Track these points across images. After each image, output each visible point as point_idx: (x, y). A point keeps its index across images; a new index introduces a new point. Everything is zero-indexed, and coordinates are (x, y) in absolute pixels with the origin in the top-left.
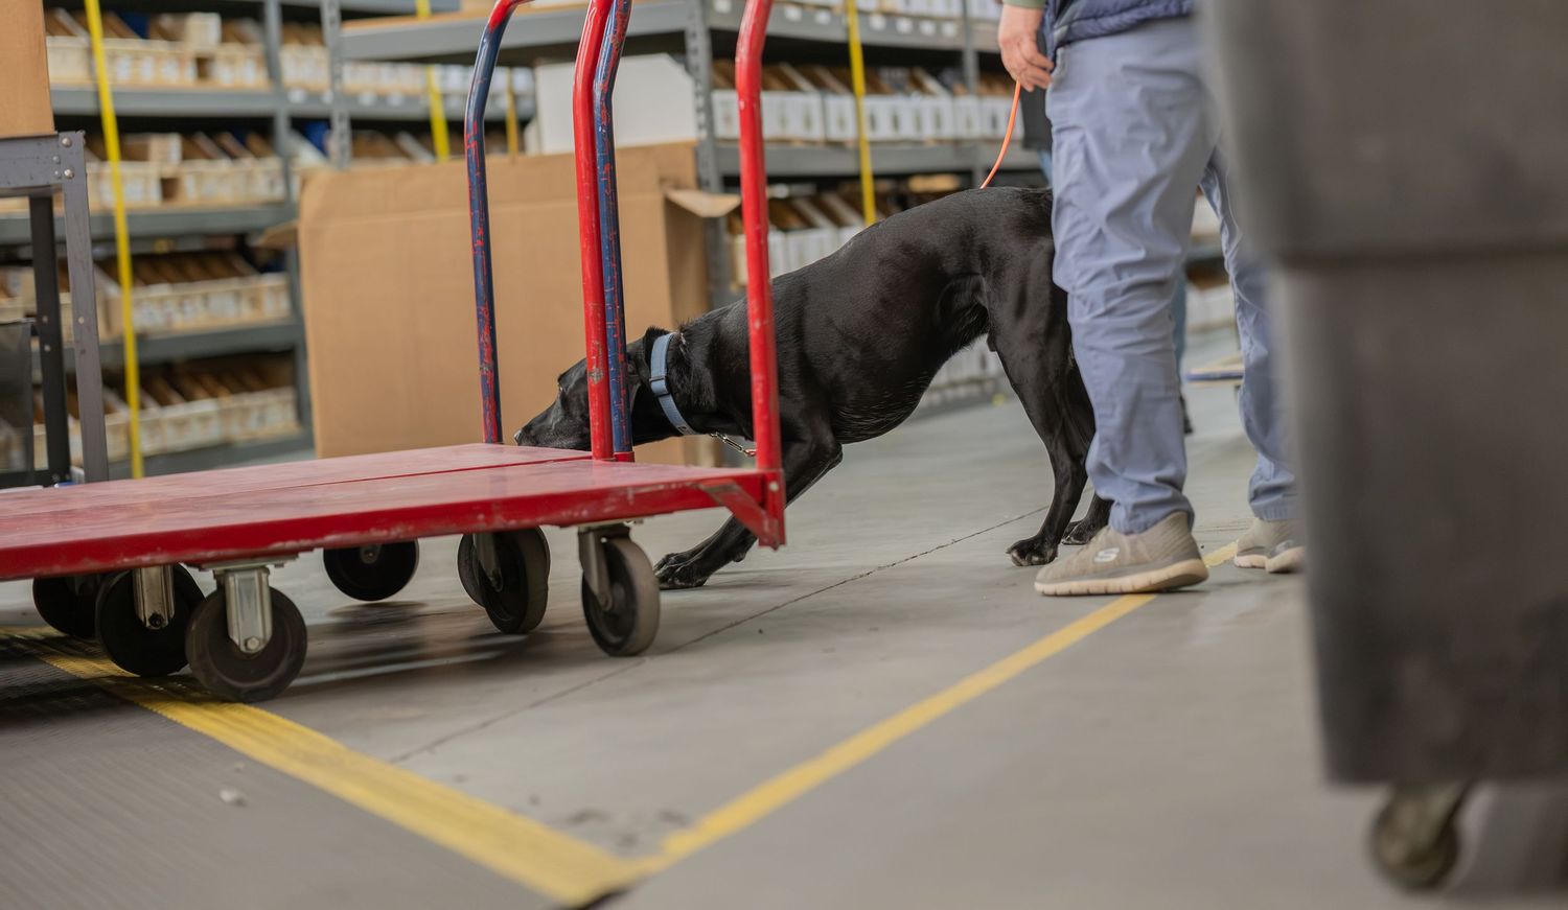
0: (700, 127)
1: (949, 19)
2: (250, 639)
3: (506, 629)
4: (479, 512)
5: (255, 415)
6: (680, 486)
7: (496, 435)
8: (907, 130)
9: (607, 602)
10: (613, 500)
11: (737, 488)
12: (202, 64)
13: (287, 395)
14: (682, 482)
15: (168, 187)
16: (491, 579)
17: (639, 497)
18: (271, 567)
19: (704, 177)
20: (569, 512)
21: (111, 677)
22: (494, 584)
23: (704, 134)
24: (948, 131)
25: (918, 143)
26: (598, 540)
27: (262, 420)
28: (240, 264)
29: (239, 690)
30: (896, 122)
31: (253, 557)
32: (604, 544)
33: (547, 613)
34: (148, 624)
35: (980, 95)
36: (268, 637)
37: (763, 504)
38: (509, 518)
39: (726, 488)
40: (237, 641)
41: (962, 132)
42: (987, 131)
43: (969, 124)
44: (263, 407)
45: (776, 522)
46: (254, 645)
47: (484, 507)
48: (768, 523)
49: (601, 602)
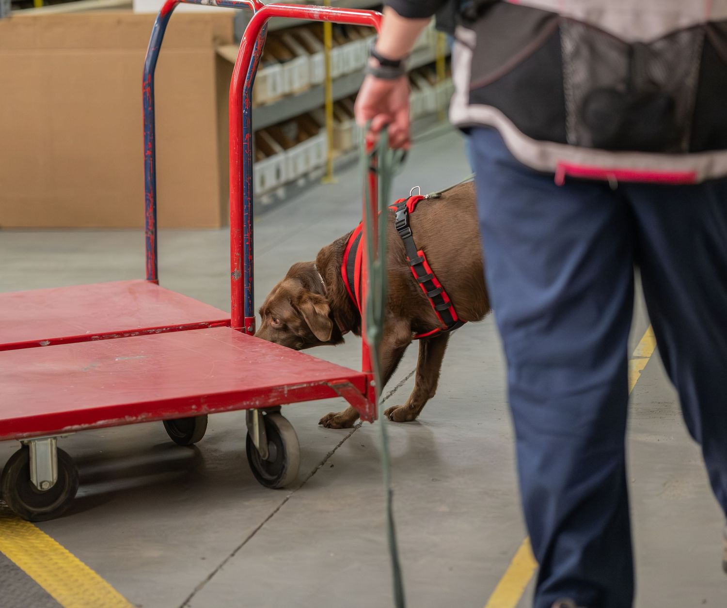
2: (44, 481)
4: (193, 404)
6: (316, 384)
9: (264, 456)
10: (274, 394)
11: (351, 385)
14: (318, 381)
17: (291, 392)
20: (248, 403)
26: (260, 415)
31: (50, 434)
32: (264, 416)
36: (55, 481)
37: (365, 395)
38: (210, 407)
39: (344, 385)
40: (36, 484)
45: (373, 405)
46: (46, 487)
47: (196, 400)
48: (367, 406)
49: (261, 454)
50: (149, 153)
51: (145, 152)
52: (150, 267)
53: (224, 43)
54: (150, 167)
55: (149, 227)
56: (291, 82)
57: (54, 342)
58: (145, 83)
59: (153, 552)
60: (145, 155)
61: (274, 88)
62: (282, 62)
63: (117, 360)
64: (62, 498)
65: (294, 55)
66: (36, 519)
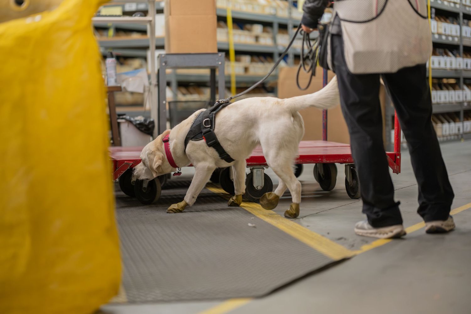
1: (457, 37)
2: (258, 186)
3: (325, 190)
4: (320, 158)
7: (325, 138)
8: (443, 66)
12: (257, 38)
15: (246, 69)
16: (322, 176)
18: (265, 168)
20: (343, 160)
21: (222, 193)
22: (322, 177)
24: (454, 67)
25: (445, 70)
26: (350, 168)
28: (263, 90)
29: (254, 199)
30: (439, 63)
31: (260, 165)
32: (352, 169)
33: (336, 186)
35: (463, 57)
36: (263, 186)
37: (395, 162)
38: (327, 160)
40: (255, 186)
41: (458, 67)
42: (465, 67)
43: (460, 65)
45: (398, 166)
48: (396, 166)
49: (350, 184)
52: (324, 135)
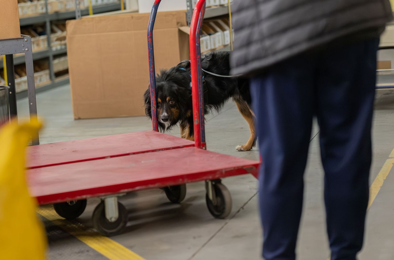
0: (188, 6)
2: (112, 218)
4: (180, 178)
5: (39, 79)
6: (238, 168)
7: (157, 128)
9: (215, 203)
10: (218, 173)
11: (254, 168)
13: (47, 72)
17: (226, 171)
19: (189, 22)
20: (206, 177)
23: (189, 8)
27: (40, 80)
28: (33, 33)
32: (214, 184)
34: (69, 204)
36: (117, 218)
38: (189, 180)
39: (251, 168)
40: (108, 219)
44: (41, 76)
46: (113, 220)
47: (182, 177)
49: (213, 202)
50: (151, 70)
51: (150, 70)
52: (154, 124)
53: (182, 25)
54: (153, 76)
55: (153, 105)
56: (215, 44)
57: (112, 157)
58: (148, 37)
59: (166, 247)
60: (150, 71)
61: (207, 48)
62: (210, 35)
63: (143, 162)
64: (121, 225)
65: (216, 31)
66: (109, 235)
